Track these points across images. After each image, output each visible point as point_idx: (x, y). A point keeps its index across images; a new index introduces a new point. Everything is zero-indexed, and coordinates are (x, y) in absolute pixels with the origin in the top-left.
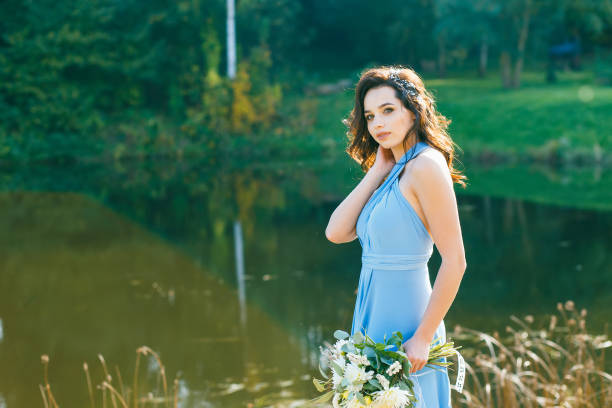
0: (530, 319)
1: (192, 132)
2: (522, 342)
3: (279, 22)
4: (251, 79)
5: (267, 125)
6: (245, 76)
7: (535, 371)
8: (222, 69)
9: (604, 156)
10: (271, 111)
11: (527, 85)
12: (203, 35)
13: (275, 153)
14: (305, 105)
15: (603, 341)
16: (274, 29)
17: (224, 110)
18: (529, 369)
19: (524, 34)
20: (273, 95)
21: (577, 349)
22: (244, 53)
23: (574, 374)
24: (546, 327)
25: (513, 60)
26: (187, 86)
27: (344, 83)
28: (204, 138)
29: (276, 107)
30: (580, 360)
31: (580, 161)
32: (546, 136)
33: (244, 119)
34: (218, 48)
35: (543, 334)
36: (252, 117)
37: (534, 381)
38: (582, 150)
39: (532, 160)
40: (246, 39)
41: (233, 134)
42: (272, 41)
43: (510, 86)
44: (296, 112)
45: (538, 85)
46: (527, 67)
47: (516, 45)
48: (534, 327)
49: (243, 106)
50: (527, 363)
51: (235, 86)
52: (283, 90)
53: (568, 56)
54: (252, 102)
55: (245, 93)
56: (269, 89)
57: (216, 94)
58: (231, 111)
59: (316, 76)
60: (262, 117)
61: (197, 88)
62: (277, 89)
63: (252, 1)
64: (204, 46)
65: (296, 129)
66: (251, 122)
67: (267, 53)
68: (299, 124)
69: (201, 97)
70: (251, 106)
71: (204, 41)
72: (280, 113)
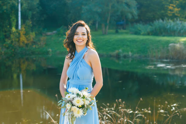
0: (108, 104)
1: (7, 46)
2: (106, 111)
3: (35, 13)
4: (25, 30)
5: (30, 44)
6: (24, 29)
7: (109, 120)
8: (17, 27)
9: (132, 55)
10: (32, 40)
11: (109, 34)
12: (11, 16)
13: (33, 53)
14: (42, 38)
15: (130, 111)
16: (33, 15)
17: (17, 40)
18: (107, 120)
19: (109, 18)
20: (33, 35)
21: (121, 113)
22: (23, 22)
23: (120, 121)
24: (113, 107)
25: (106, 26)
26: (6, 32)
27: (55, 32)
28: (11, 48)
29: (33, 39)
30: (122, 116)
31: (125, 57)
32: (115, 49)
33: (23, 42)
34: (15, 21)
35: (113, 109)
36: (26, 42)
37: (109, 123)
38: (126, 53)
39: (111, 56)
40: (24, 18)
41: (20, 47)
42: (32, 18)
43: (105, 34)
44: (39, 40)
45: (113, 34)
46: (109, 29)
47: (106, 21)
48: (109, 107)
49: (23, 38)
50: (107, 118)
51: (20, 32)
52: (36, 33)
53: (122, 25)
54: (26, 37)
55: (23, 34)
56: (31, 33)
57: (15, 34)
58: (19, 40)
59: (46, 29)
60: (29, 42)
61: (9, 32)
62: (34, 33)
63: (26, 6)
64: (11, 19)
65: (39, 46)
66: (26, 43)
67: (31, 22)
68: (40, 44)
69: (10, 35)
70: (26, 38)
71: (11, 18)
72: (34, 41)
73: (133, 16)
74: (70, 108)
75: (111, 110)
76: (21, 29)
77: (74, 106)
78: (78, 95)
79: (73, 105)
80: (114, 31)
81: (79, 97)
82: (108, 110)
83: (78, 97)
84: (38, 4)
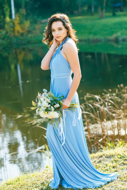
0: (110, 90)
1: (2, 37)
2: (108, 97)
4: (20, 19)
5: (26, 33)
6: (18, 18)
7: (112, 106)
8: (11, 16)
10: (27, 29)
11: (106, 17)
12: (4, 6)
13: (29, 42)
14: (38, 26)
16: (26, 3)
17: (12, 29)
18: (110, 106)
20: (27, 24)
21: (124, 99)
22: (17, 11)
23: (124, 106)
24: (115, 92)
25: (102, 9)
28: (6, 38)
30: (125, 102)
31: (124, 40)
32: (113, 33)
33: (18, 32)
34: (9, 10)
35: (114, 94)
36: (21, 31)
37: (112, 109)
38: (124, 37)
39: (109, 40)
40: (17, 6)
41: (15, 37)
42: (26, 6)
43: (102, 17)
44: (35, 29)
45: (110, 17)
46: (107, 11)
47: (103, 4)
48: (112, 92)
49: (18, 28)
50: (109, 104)
51: (15, 21)
52: (30, 22)
53: (119, 7)
54: (20, 26)
55: (18, 24)
56: (25, 22)
57: (9, 24)
58: (14, 30)
59: (40, 17)
60: (24, 31)
61: (3, 23)
62: (28, 22)
64: (4, 9)
65: (35, 34)
66: (21, 33)
67: (25, 11)
69: (4, 26)
72: (30, 29)
76: (15, 18)
80: (111, 14)
82: (110, 96)
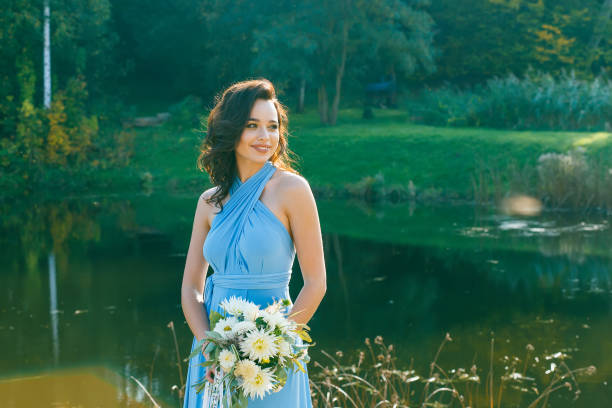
0: (340, 354)
1: (6, 163)
3: (97, 53)
4: (65, 111)
5: (83, 156)
6: (62, 108)
8: (38, 100)
9: (417, 193)
10: (89, 142)
11: (343, 121)
12: (18, 65)
13: (92, 185)
14: (121, 137)
15: (412, 376)
16: (91, 60)
17: (40, 141)
18: (337, 404)
19: (341, 71)
20: (90, 126)
21: (383, 384)
22: (59, 84)
27: (162, 116)
28: (18, 170)
29: (92, 138)
30: (385, 394)
31: (394, 197)
33: (59, 151)
34: (33, 78)
35: (353, 369)
36: (68, 148)
38: (397, 187)
39: (348, 195)
40: (62, 70)
41: (47, 166)
42: (89, 71)
43: (328, 122)
44: (112, 145)
45: (355, 122)
46: (341, 106)
47: (332, 78)
49: (58, 137)
50: (335, 399)
51: (49, 116)
52: (99, 120)
53: (384, 93)
54: (68, 133)
55: (60, 124)
56: (85, 120)
57: (31, 124)
58: (46, 142)
59: (133, 108)
60: (78, 149)
61: (13, 118)
62: (94, 119)
63: (69, 31)
64: (20, 75)
65: (113, 161)
66: (67, 154)
67: (84, 84)
68: (116, 157)
69: (15, 128)
70: (67, 137)
71: (19, 70)
72: (97, 145)
73: (419, 62)
74: (232, 364)
75: (350, 372)
76: (52, 107)
77: (246, 361)
78: (261, 323)
79: (242, 357)
80: (357, 113)
81: (263, 330)
82: (340, 373)
83: (260, 329)
84: (108, 24)
